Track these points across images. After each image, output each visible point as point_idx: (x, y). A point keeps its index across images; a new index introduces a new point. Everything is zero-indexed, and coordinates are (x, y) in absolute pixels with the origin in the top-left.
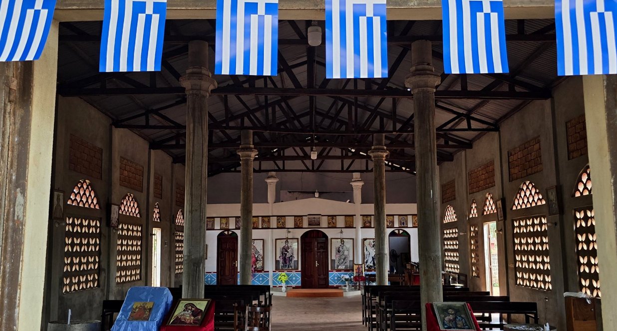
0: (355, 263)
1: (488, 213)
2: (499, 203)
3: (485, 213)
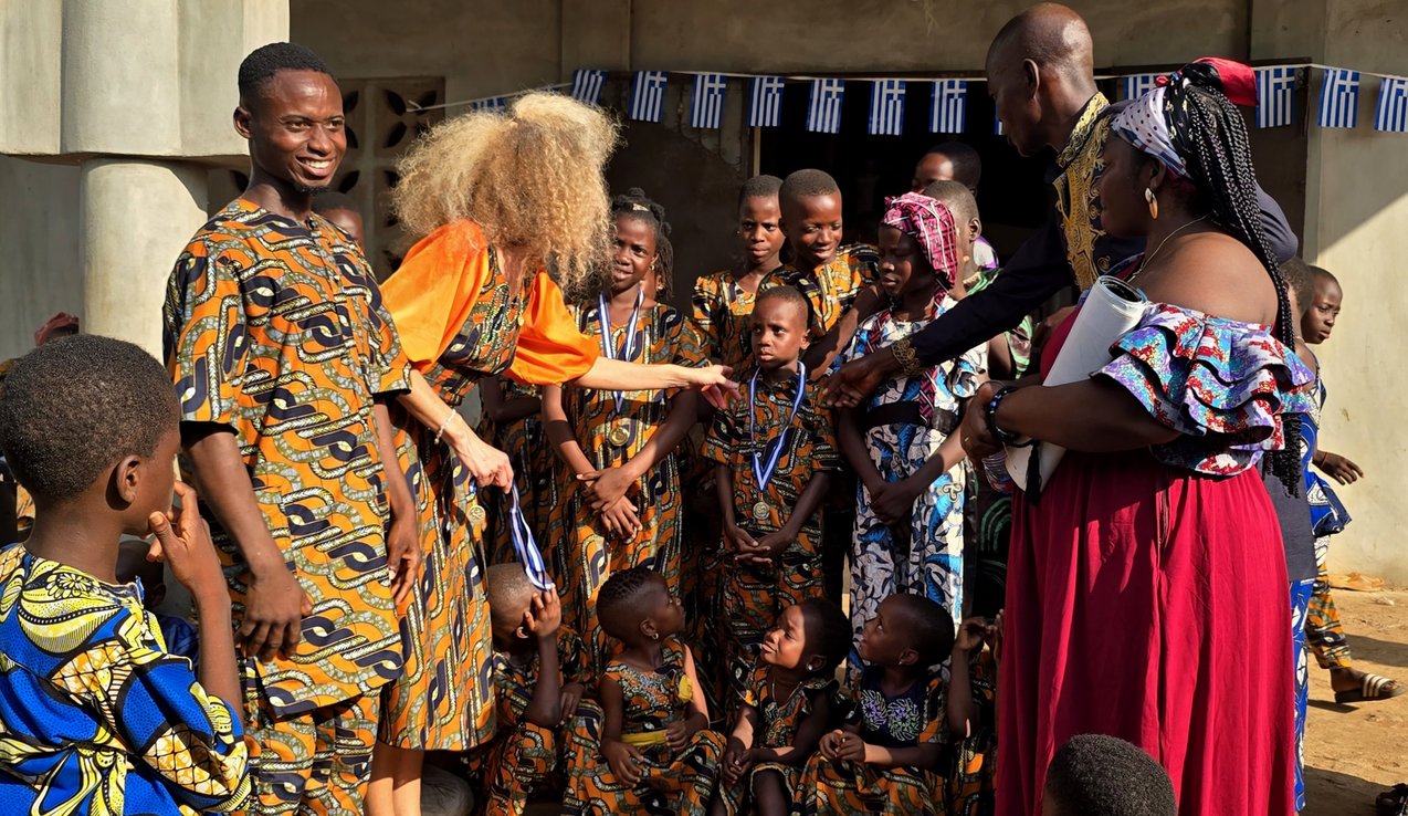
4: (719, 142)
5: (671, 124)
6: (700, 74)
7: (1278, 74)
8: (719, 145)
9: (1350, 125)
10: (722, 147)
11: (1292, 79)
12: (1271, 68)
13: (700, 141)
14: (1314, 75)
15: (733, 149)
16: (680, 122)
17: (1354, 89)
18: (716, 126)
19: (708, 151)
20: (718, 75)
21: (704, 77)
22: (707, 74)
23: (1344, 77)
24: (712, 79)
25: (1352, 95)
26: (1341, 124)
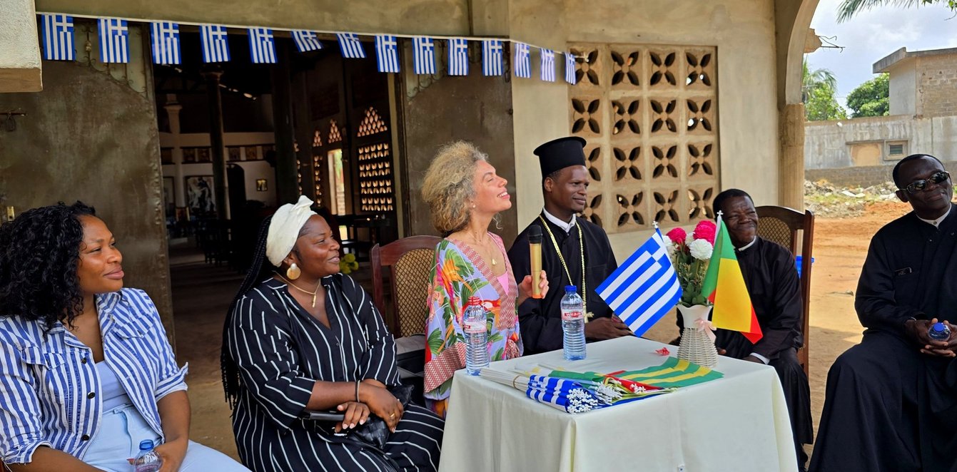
0: (177, 205)
1: (333, 141)
2: (344, 130)
3: (330, 142)
4: (126, 74)
5: (81, 57)
6: (102, 18)
7: (493, 43)
8: (126, 77)
9: (529, 76)
10: (128, 79)
11: (500, 47)
12: (490, 40)
13: (109, 74)
14: (511, 45)
15: (139, 81)
16: (89, 58)
17: (528, 55)
18: (125, 61)
19: (118, 81)
20: (119, 19)
21: (106, 21)
22: (109, 18)
23: (523, 48)
24: (114, 22)
25: (527, 59)
26: (525, 76)
